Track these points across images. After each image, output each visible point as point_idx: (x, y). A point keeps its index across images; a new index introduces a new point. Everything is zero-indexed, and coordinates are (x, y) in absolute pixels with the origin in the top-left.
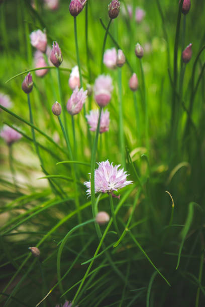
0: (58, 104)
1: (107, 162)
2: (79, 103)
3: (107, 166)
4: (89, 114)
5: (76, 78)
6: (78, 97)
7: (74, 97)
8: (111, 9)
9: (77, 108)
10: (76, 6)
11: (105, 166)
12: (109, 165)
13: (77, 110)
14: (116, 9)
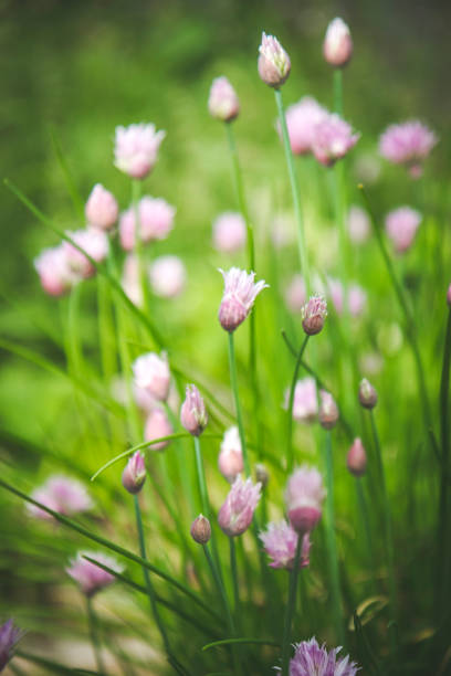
0: (203, 520)
1: (313, 642)
2: (245, 510)
3: (313, 651)
4: (265, 529)
5: (233, 452)
6: (242, 498)
7: (234, 499)
8: (307, 317)
9: (242, 521)
10: (234, 310)
11: (309, 652)
12: (318, 649)
13: (242, 526)
14: (318, 316)
